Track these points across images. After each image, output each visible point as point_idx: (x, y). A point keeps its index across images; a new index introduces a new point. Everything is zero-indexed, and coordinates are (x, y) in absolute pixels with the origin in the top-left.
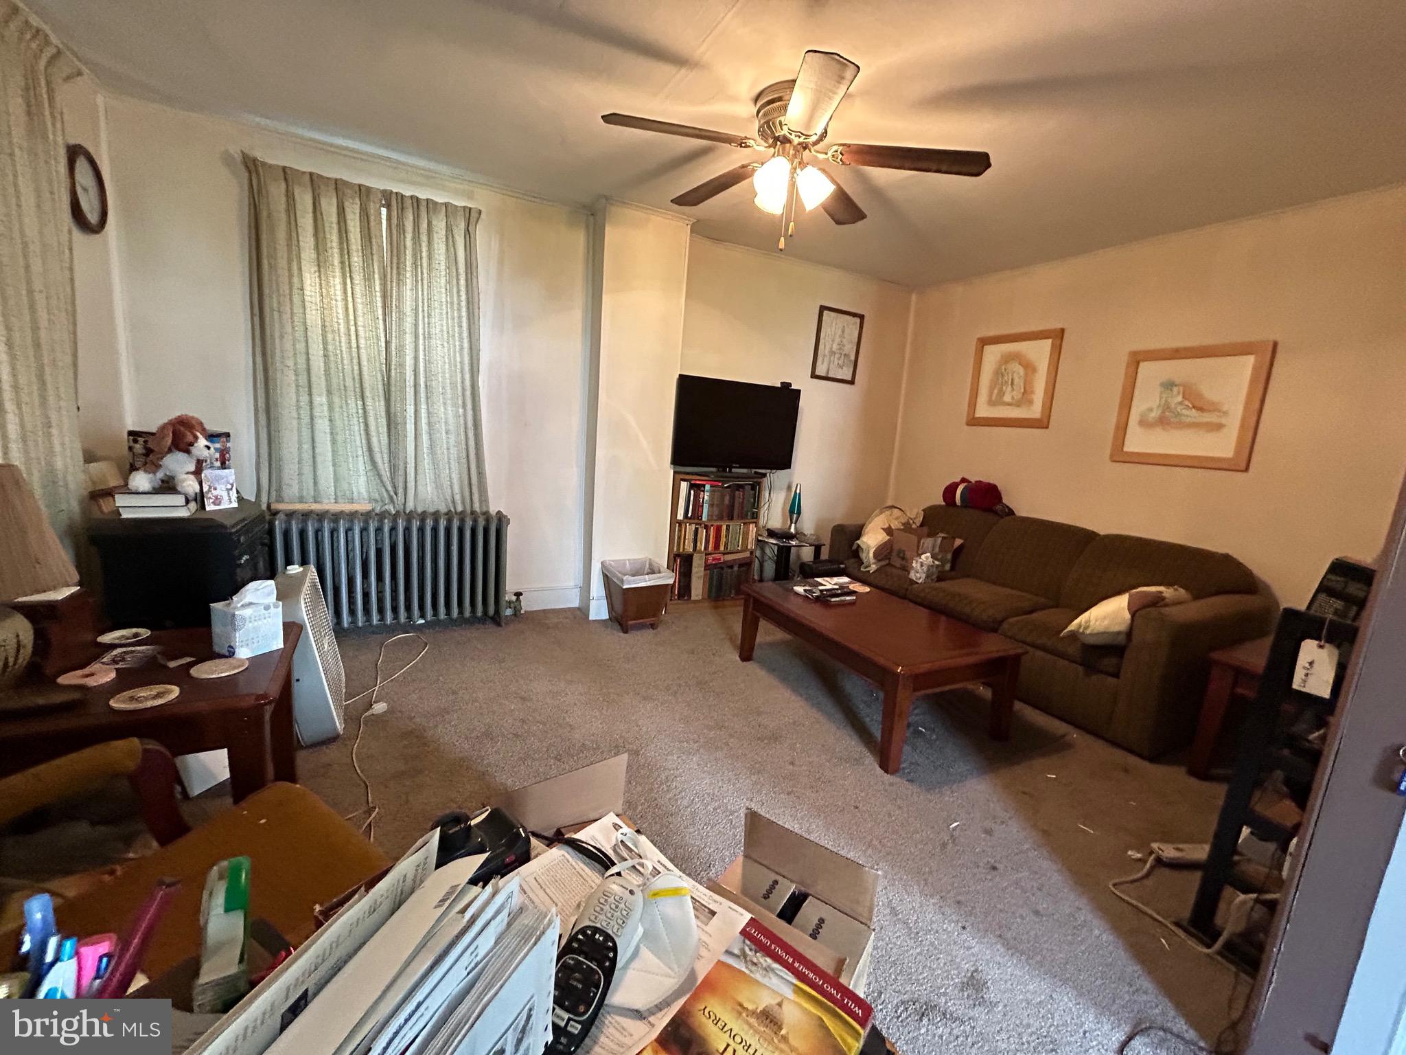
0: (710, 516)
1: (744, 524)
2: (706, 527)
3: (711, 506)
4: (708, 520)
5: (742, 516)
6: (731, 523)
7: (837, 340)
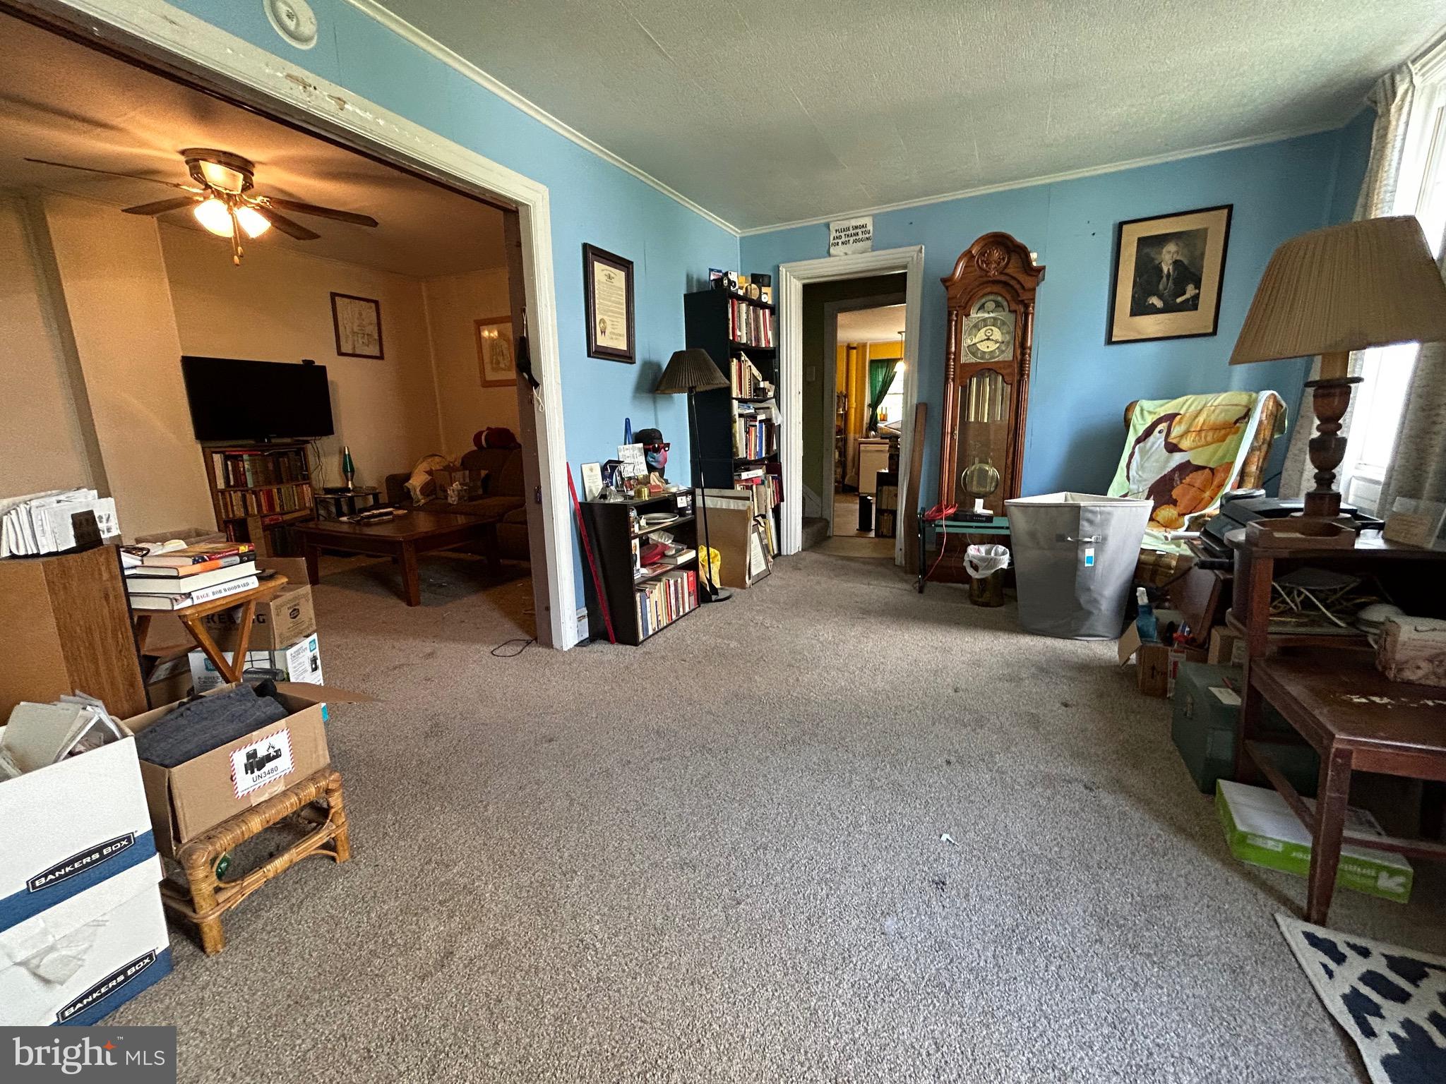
0: (256, 482)
1: (297, 486)
2: (254, 493)
3: (255, 473)
4: (255, 486)
5: (292, 479)
6: (282, 487)
7: (357, 322)
